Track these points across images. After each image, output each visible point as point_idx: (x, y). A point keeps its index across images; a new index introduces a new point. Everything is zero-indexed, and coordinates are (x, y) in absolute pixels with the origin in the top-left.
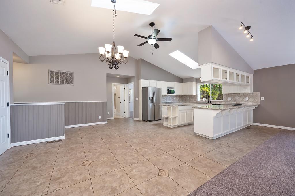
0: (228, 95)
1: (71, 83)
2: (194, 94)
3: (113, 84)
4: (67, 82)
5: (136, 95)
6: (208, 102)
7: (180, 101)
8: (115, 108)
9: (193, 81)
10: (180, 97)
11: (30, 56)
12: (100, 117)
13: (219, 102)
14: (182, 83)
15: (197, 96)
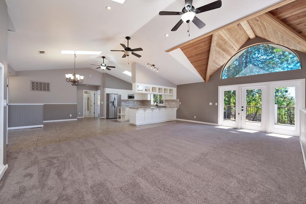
0: (166, 101)
1: (48, 90)
3: (84, 91)
4: (44, 90)
5: (102, 100)
8: (88, 110)
11: (16, 71)
12: (71, 115)
15: (151, 101)
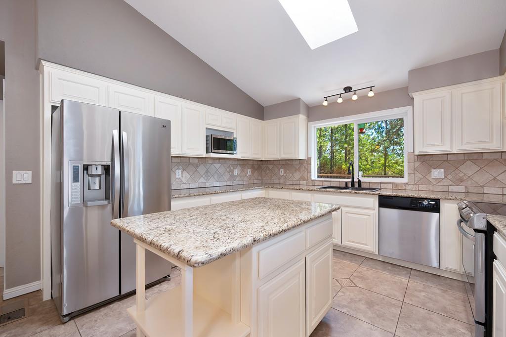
0: (431, 160)
2: (302, 156)
6: (350, 185)
7: (255, 181)
9: (300, 113)
10: (253, 167)
13: (390, 186)
14: (263, 120)
15: (310, 164)
